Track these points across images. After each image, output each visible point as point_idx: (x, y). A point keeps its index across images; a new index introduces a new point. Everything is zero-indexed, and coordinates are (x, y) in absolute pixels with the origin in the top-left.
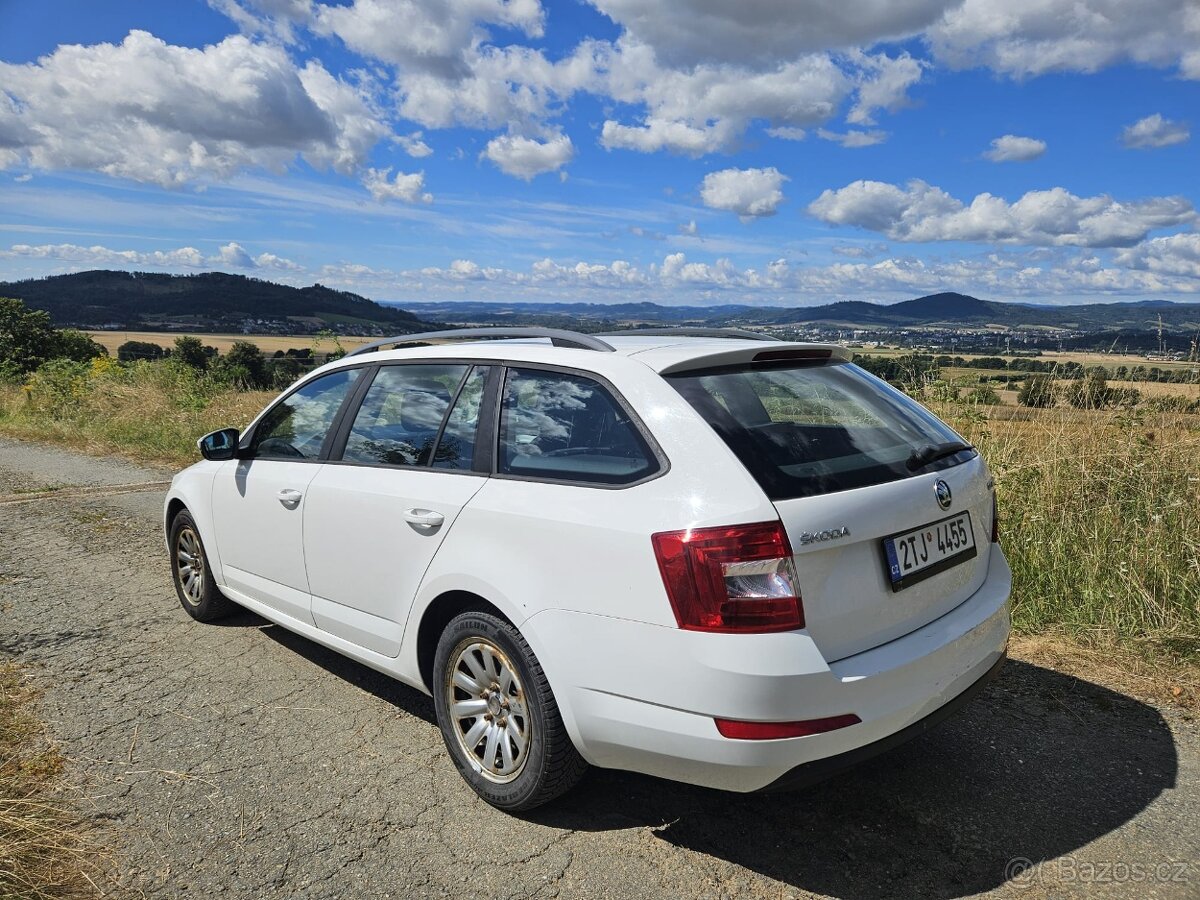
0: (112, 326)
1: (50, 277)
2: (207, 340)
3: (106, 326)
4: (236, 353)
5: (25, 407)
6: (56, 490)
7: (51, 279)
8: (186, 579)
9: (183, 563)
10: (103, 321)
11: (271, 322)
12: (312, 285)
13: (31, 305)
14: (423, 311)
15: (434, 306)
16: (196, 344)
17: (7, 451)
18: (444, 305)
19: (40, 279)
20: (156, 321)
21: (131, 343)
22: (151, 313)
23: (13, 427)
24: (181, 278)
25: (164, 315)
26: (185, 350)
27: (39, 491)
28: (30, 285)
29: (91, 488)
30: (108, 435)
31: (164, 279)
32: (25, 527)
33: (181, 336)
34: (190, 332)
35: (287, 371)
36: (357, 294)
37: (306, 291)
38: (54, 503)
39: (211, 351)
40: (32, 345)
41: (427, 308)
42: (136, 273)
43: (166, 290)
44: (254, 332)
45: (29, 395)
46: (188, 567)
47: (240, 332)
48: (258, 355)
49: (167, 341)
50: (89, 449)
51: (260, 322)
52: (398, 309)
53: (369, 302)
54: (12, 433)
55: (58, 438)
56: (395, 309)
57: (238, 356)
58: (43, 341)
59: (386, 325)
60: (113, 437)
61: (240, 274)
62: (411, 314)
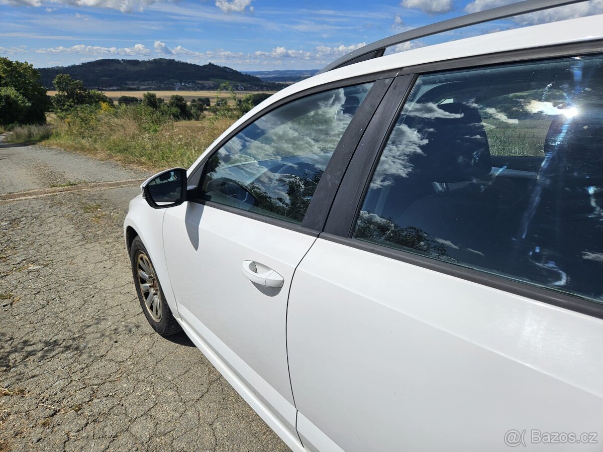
0: (114, 88)
1: (83, 64)
2: (159, 94)
3: (111, 88)
4: (173, 101)
5: (67, 131)
6: (75, 185)
7: (84, 65)
8: (147, 294)
9: (144, 281)
10: (109, 86)
11: (188, 84)
12: (207, 63)
13: (74, 77)
14: (263, 76)
15: (269, 73)
16: (153, 96)
17: (56, 157)
18: (274, 72)
19: (78, 64)
20: (134, 85)
21: (123, 97)
22: (132, 81)
23: (62, 142)
24: (144, 62)
25: (137, 81)
26: (148, 99)
27: (64, 186)
28: (74, 68)
29: (95, 184)
30: (108, 147)
31: (135, 63)
32: (50, 215)
33: (146, 92)
34: (151, 90)
35: (198, 109)
36: (230, 67)
37: (205, 66)
38: (72, 195)
39: (161, 100)
40: (77, 98)
41: (266, 74)
42: (123, 60)
43: (137, 68)
44: (180, 89)
45: (69, 124)
46: (148, 285)
47: (174, 90)
48: (184, 102)
49: (139, 95)
50: (99, 156)
51: (183, 84)
52: (251, 75)
53: (236, 72)
54: (61, 145)
55: (83, 149)
56: (250, 75)
57: (174, 102)
58: (81, 96)
59: (245, 84)
60: (110, 149)
61: (172, 59)
62: (258, 78)
